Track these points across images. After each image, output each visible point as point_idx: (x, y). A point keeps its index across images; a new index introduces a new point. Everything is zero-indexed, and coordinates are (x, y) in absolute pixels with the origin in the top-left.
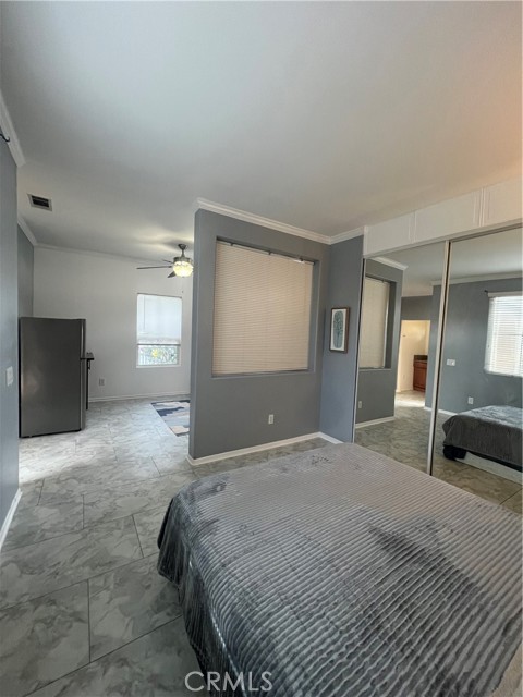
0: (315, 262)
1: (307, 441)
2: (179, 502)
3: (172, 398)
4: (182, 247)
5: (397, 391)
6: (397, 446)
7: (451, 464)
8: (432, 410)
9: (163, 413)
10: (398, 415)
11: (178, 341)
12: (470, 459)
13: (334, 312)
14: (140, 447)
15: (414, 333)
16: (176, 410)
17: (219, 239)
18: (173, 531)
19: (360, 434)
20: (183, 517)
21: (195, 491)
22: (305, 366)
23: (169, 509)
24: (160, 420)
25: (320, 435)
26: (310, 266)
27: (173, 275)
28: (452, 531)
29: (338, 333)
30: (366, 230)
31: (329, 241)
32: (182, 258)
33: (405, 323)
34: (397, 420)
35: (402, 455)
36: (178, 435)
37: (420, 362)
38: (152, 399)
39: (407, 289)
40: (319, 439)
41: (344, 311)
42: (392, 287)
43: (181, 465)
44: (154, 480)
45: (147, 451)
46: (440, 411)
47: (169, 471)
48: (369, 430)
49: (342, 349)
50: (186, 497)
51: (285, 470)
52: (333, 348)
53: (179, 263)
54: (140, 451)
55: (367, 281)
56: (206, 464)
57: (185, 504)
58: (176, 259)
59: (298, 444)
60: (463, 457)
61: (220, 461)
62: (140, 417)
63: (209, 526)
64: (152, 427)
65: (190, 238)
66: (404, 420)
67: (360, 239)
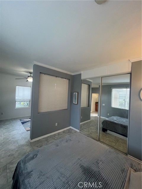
0: (69, 80)
1: (67, 130)
2: (20, 164)
3: (27, 118)
4: (30, 73)
5: (91, 111)
6: (91, 129)
7: (104, 133)
8: (99, 117)
9: (23, 123)
10: (91, 119)
11: (29, 100)
12: (108, 132)
13: (74, 93)
14: (13, 137)
15: (95, 97)
16: (28, 121)
17: (40, 73)
18: (17, 175)
19: (81, 126)
20: (21, 171)
21: (26, 159)
22: (66, 108)
23: (17, 166)
24: (22, 126)
25: (71, 127)
26: (68, 81)
27: (27, 81)
28: (103, 162)
29: (75, 99)
30: (82, 72)
31: (73, 74)
32: (30, 76)
33: (93, 94)
34: (91, 121)
35: (92, 132)
36: (27, 131)
37: (97, 104)
38: (20, 118)
39: (93, 86)
40: (70, 128)
41: (77, 93)
42: (89, 86)
43: (27, 142)
44: (16, 149)
45: (15, 138)
46: (101, 117)
47: (23, 145)
48: (84, 124)
49: (76, 103)
50: (23, 162)
51: (57, 146)
52: (74, 103)
53: (29, 78)
54: (13, 138)
55: (83, 84)
56: (36, 141)
57: (22, 165)
58: (28, 77)
59: (64, 131)
60: (107, 131)
61: (40, 139)
62: (15, 125)
63: (29, 174)
64: (19, 128)
65: (32, 71)
66: (93, 121)
67: (80, 74)
